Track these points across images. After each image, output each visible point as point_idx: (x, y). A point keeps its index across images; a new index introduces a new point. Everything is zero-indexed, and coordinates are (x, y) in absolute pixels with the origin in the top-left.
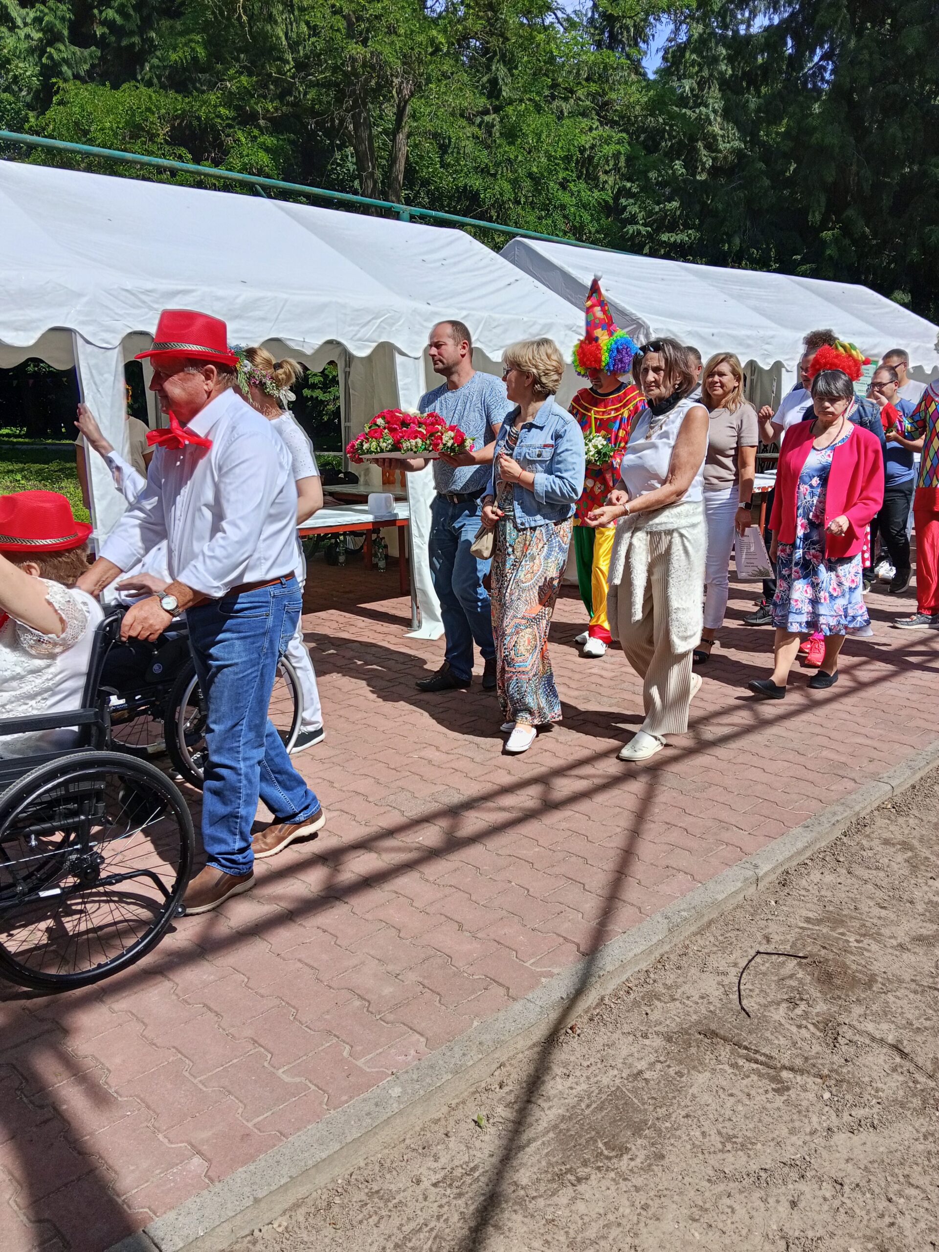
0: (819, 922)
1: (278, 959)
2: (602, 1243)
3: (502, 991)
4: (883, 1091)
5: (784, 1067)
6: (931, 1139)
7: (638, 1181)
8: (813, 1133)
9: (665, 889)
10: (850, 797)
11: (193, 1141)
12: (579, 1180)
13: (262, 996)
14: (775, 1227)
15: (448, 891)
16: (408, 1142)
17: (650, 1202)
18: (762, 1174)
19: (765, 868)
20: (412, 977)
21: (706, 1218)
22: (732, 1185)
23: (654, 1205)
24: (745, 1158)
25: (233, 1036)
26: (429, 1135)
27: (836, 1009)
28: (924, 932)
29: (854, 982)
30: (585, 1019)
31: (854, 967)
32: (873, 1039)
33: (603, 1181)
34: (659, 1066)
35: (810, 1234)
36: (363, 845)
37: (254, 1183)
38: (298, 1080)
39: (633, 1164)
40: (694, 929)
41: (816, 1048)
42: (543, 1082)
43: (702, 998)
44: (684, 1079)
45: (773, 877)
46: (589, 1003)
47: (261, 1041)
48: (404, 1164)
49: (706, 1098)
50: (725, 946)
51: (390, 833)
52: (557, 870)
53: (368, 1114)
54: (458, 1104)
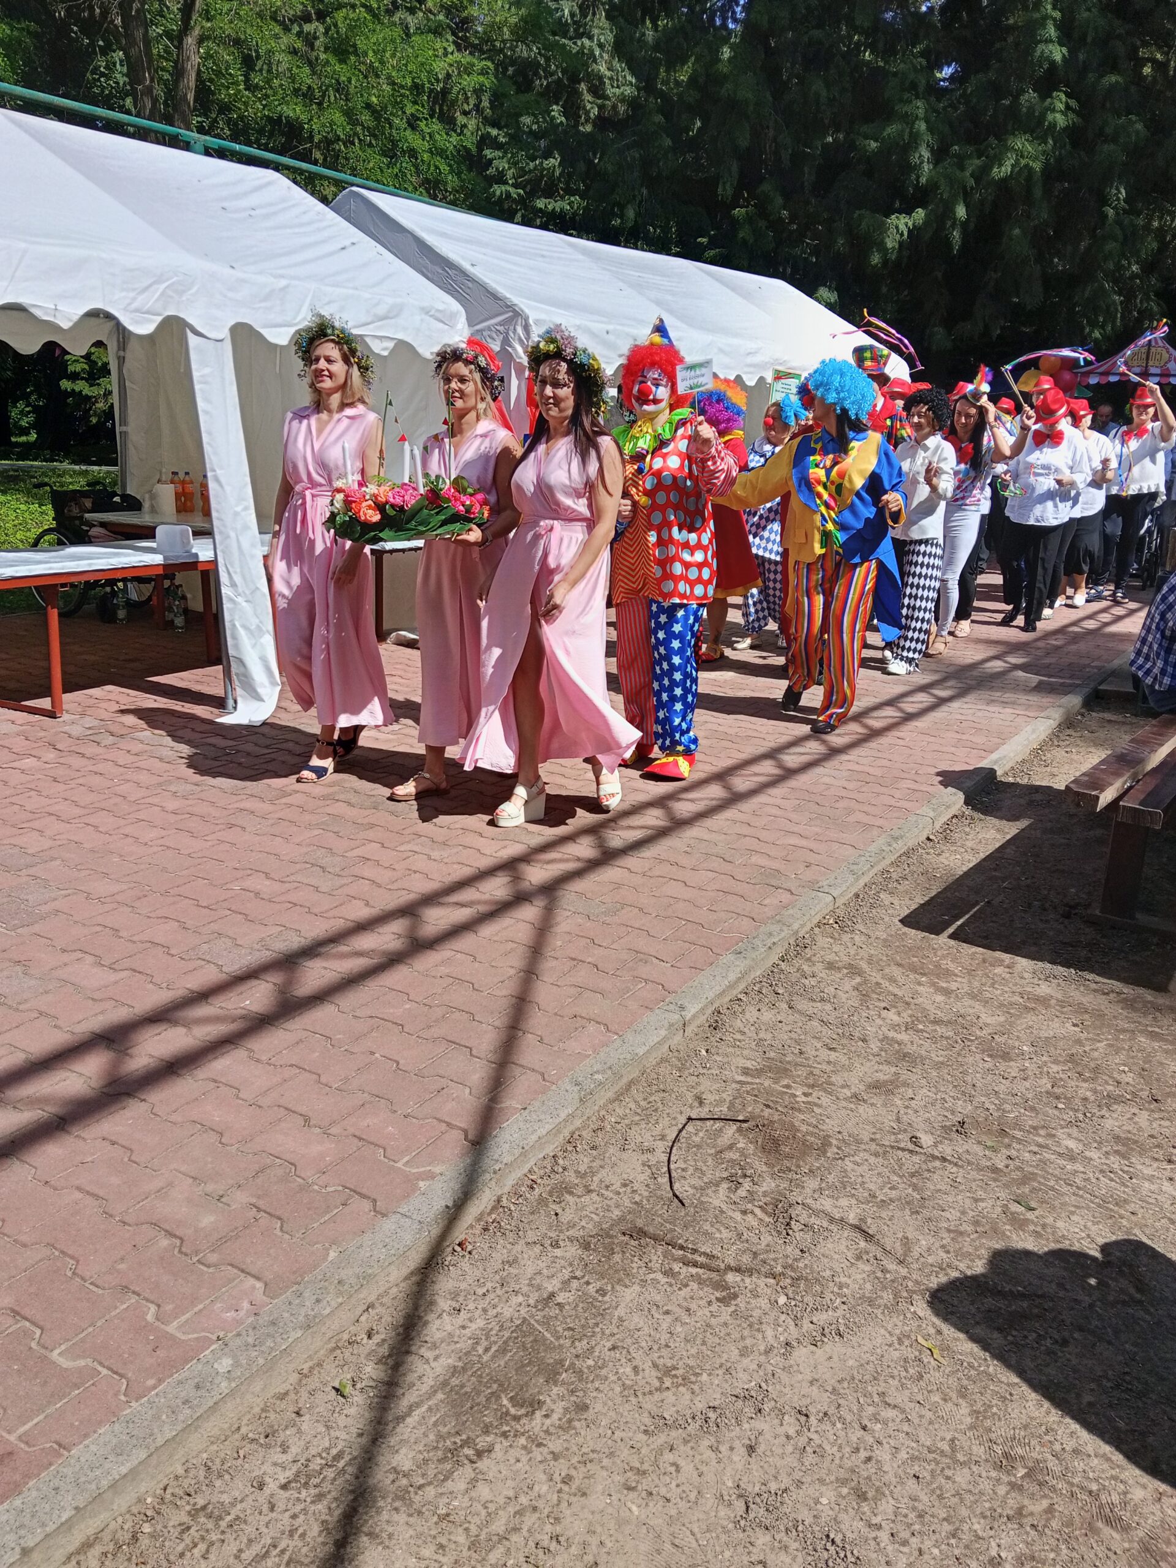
0: (759, 1072)
1: (47, 1189)
2: (514, 1538)
3: (366, 1205)
4: (848, 1286)
5: (729, 1268)
6: (907, 1343)
7: (556, 1445)
8: (768, 1352)
9: (573, 1046)
10: (786, 913)
12: (479, 1454)
13: (25, 1245)
14: (730, 1484)
15: (287, 1072)
16: (244, 1430)
17: (573, 1473)
18: (712, 1415)
19: (692, 1010)
20: (241, 1198)
21: (645, 1484)
22: (674, 1433)
23: (578, 1475)
24: (688, 1396)
26: (272, 1415)
27: (785, 1185)
28: (881, 1077)
29: (805, 1148)
30: (478, 1230)
31: (804, 1128)
32: (832, 1220)
33: (511, 1451)
34: (575, 1284)
35: (773, 1486)
36: (164, 1016)
37: (22, 1526)
38: (82, 1363)
39: (548, 1422)
40: (610, 1094)
41: (766, 1239)
42: (426, 1323)
43: (625, 1185)
44: (607, 1298)
45: (702, 1019)
46: (482, 1208)
47: (26, 1312)
48: (240, 1461)
49: (637, 1320)
50: (648, 1114)
51: (203, 996)
52: (435, 1032)
53: (186, 1402)
54: (311, 1369)
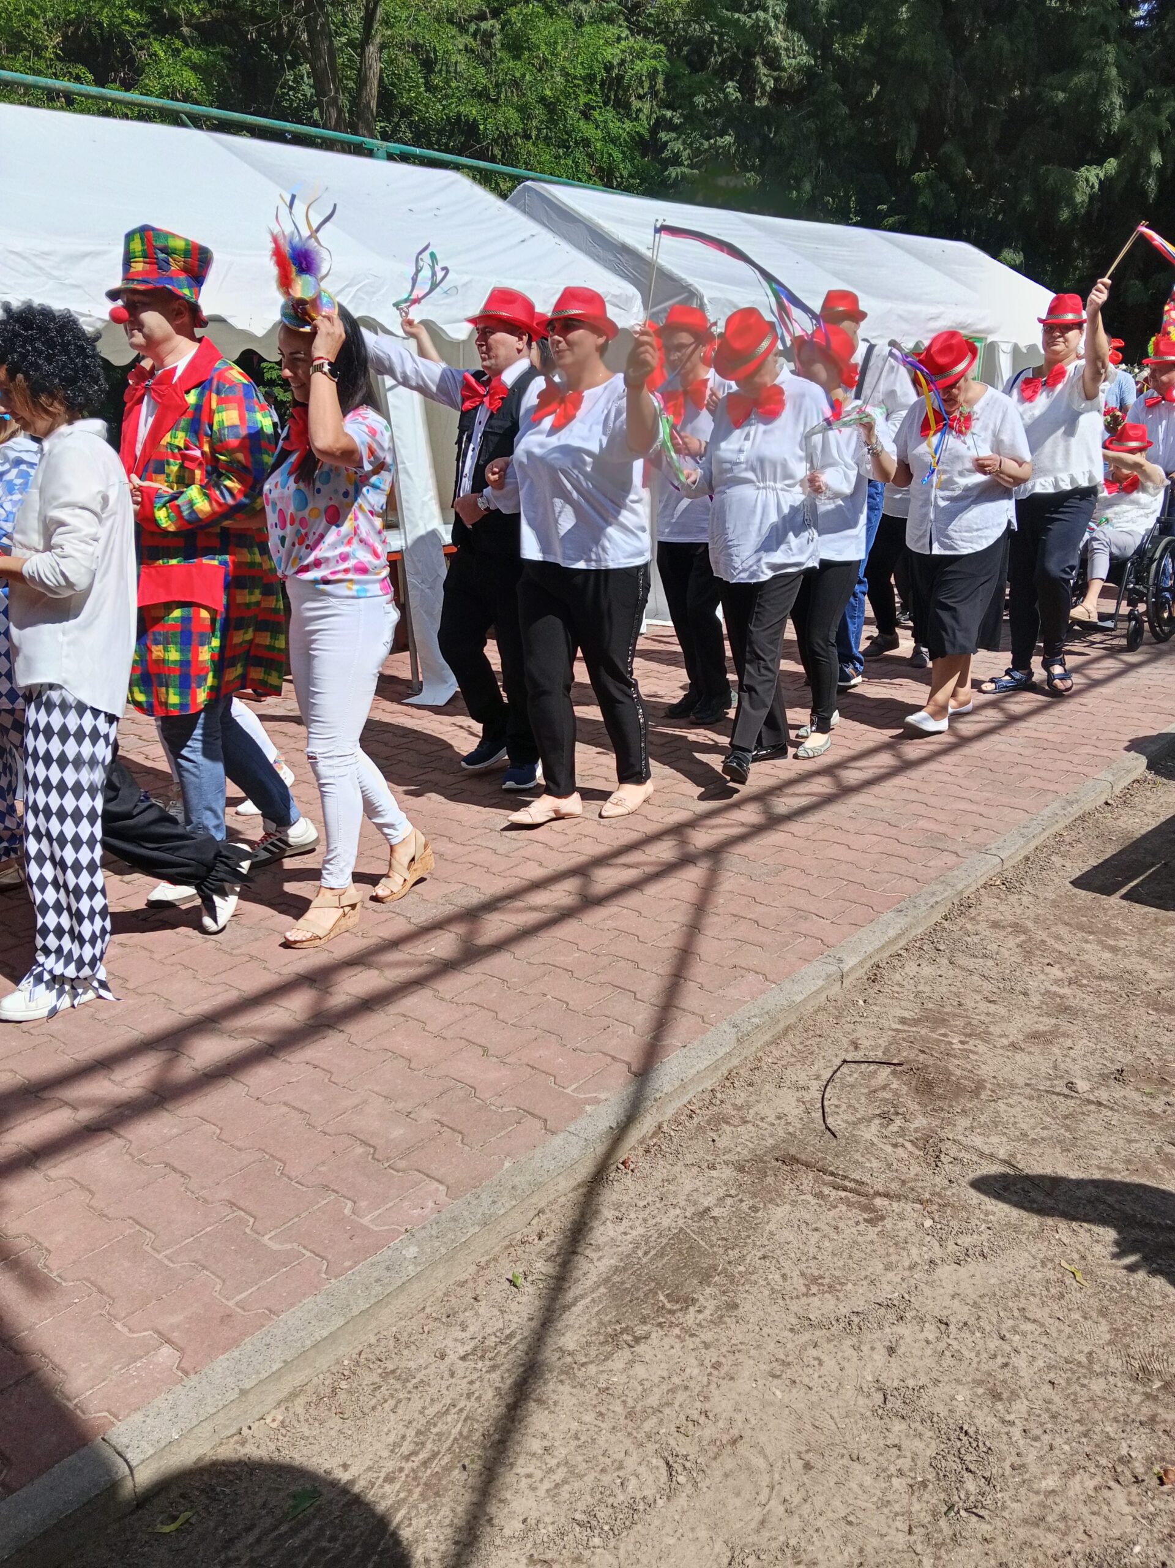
0: (916, 1022)
1: (258, 1104)
2: (667, 1411)
3: (539, 1124)
4: (994, 1214)
5: (878, 1194)
6: (1050, 1265)
7: (707, 1336)
8: (911, 1268)
9: (732, 993)
10: (950, 874)
11: (160, 1328)
12: (637, 1340)
13: (239, 1150)
14: (870, 1378)
15: (468, 1010)
16: (428, 1310)
17: (723, 1360)
18: (856, 1319)
19: (850, 962)
20: (427, 1114)
21: (789, 1373)
22: (818, 1333)
23: (727, 1362)
24: (833, 1301)
25: (205, 1201)
26: (453, 1300)
27: (938, 1122)
28: (1041, 1028)
29: (959, 1090)
30: (640, 1151)
31: (958, 1072)
32: (982, 1155)
33: (666, 1339)
34: (729, 1201)
35: (911, 1383)
36: (359, 960)
37: (239, 1372)
38: (289, 1246)
39: (701, 1317)
40: (767, 1037)
41: (915, 1169)
42: (591, 1229)
43: (779, 1118)
44: (759, 1214)
45: (860, 972)
46: (644, 1131)
47: (241, 1203)
48: (424, 1336)
49: (787, 1235)
50: (804, 1056)
51: (394, 944)
52: (602, 978)
53: (378, 1280)
54: (488, 1262)
